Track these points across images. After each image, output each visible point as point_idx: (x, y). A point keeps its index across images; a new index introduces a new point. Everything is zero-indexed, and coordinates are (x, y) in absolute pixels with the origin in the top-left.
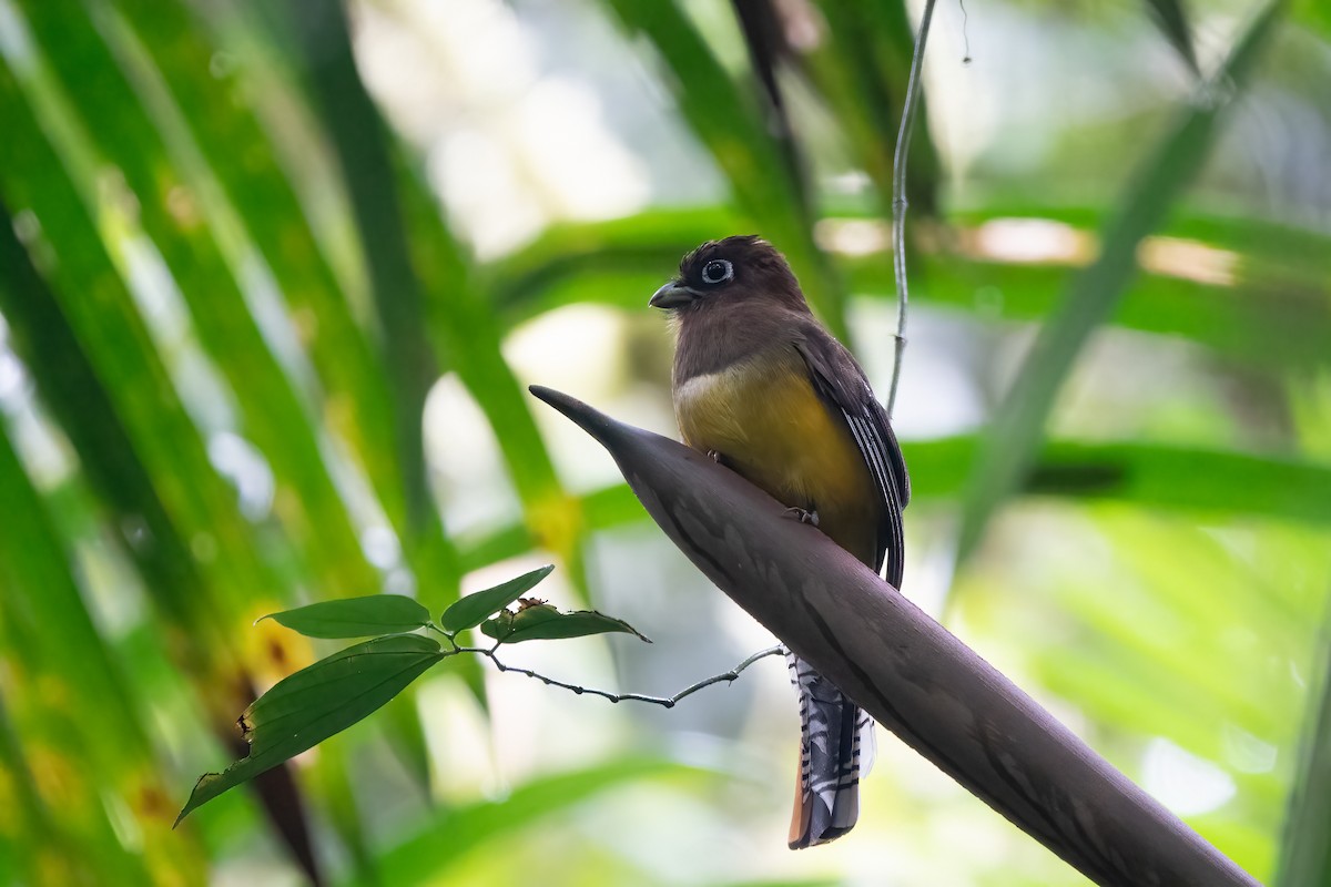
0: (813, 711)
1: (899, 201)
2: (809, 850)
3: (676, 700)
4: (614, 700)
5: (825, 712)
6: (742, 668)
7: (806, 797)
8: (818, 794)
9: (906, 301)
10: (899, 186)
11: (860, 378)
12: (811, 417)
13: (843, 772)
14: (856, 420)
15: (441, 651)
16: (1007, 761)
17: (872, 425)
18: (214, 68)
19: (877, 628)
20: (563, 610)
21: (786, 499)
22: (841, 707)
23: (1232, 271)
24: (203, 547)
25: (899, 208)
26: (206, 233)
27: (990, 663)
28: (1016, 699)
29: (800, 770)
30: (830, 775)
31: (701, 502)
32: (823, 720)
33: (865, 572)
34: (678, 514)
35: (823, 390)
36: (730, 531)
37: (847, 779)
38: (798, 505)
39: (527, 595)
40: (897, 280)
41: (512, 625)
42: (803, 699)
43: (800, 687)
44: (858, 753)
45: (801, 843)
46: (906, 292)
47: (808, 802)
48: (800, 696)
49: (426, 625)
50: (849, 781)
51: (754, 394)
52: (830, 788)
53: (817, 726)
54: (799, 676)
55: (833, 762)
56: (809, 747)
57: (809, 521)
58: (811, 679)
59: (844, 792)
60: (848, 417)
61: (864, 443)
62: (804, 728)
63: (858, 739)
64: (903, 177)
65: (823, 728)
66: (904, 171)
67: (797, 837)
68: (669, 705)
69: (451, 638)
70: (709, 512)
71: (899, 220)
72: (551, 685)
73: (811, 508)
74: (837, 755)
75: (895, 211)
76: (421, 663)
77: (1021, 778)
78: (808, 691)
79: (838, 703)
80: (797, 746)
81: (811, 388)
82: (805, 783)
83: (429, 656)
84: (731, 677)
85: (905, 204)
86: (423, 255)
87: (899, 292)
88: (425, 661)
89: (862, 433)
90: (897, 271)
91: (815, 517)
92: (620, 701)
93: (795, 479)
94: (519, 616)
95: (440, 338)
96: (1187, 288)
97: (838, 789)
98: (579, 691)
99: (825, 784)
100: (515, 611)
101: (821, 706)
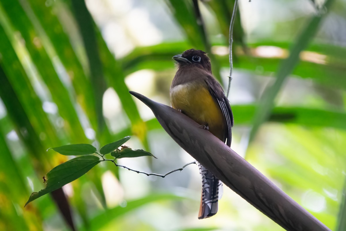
0: (206, 181)
1: (231, 40)
2: (204, 219)
3: (165, 175)
4: (148, 175)
5: (209, 182)
6: (184, 167)
7: (203, 204)
8: (207, 204)
9: (232, 67)
10: (231, 36)
11: (222, 90)
12: (208, 100)
13: (214, 198)
14: (220, 101)
15: (100, 160)
16: (260, 195)
17: (225, 104)
18: (46, 4)
19: (224, 158)
20: (133, 149)
21: (200, 122)
22: (213, 180)
23: (325, 60)
24: (43, 136)
25: (231, 42)
26: (44, 50)
27: (256, 168)
28: (263, 178)
29: (202, 197)
30: (210, 199)
31: (176, 123)
32: (208, 184)
33: (221, 142)
34: (170, 127)
35: (212, 93)
36: (184, 131)
37: (215, 200)
38: (204, 124)
39: (123, 145)
40: (230, 62)
41: (119, 153)
42: (203, 178)
43: (202, 174)
44: (218, 193)
45: (202, 217)
46: (232, 65)
47: (204, 206)
48: (202, 177)
49: (95, 153)
50: (215, 201)
51: (192, 93)
52: (210, 202)
53: (207, 185)
54: (202, 172)
55: (211, 195)
56: (204, 191)
57: (206, 129)
58: (205, 172)
59: (214, 204)
60: (218, 101)
61: (222, 108)
62: (203, 186)
63: (218, 189)
64: (232, 33)
65: (208, 186)
66: (232, 31)
67: (200, 216)
68: (163, 177)
69: (102, 156)
70: (179, 126)
71: (230, 45)
72: (130, 170)
73: (207, 125)
74: (212, 193)
75: (230, 43)
76: (94, 163)
77: (264, 200)
78: (205, 176)
79: (213, 179)
80: (201, 191)
81: (209, 92)
82: (203, 201)
83: (97, 161)
84: (181, 170)
85: (232, 41)
86: (103, 56)
87: (230, 65)
88: (95, 163)
89: (222, 105)
90: (230, 59)
91: (208, 128)
92: (150, 176)
93: (202, 117)
94: (121, 151)
95: (107, 78)
96: (313, 65)
97: (212, 203)
98: (138, 172)
99: (209, 201)
100: (120, 149)
101: (207, 180)
